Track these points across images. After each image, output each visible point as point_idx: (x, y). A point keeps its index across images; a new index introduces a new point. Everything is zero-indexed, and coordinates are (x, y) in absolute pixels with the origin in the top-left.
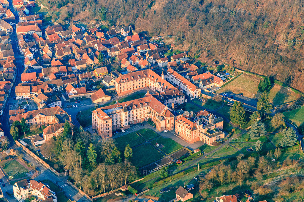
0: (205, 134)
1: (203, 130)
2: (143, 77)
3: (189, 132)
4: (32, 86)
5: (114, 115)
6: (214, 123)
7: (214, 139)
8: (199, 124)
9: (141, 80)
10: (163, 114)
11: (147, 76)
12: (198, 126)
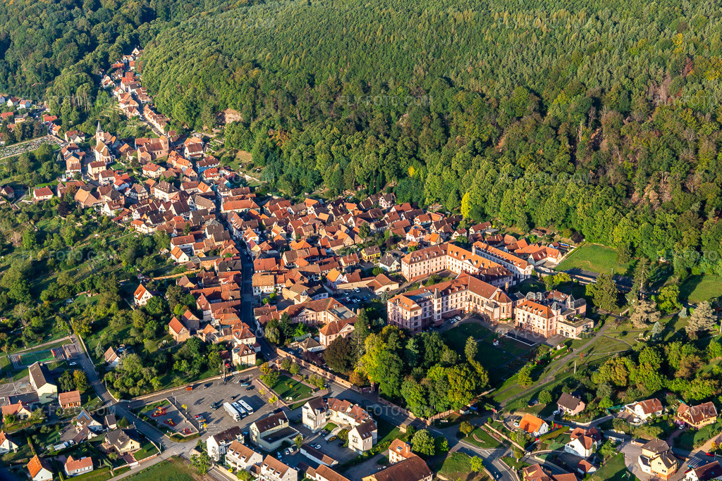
0: (564, 323)
1: (562, 318)
2: (441, 255)
3: (542, 321)
4: (277, 276)
5: (428, 303)
6: (576, 307)
7: (580, 329)
8: (557, 309)
9: (438, 258)
10: (495, 298)
11: (446, 254)
12: (554, 312)
